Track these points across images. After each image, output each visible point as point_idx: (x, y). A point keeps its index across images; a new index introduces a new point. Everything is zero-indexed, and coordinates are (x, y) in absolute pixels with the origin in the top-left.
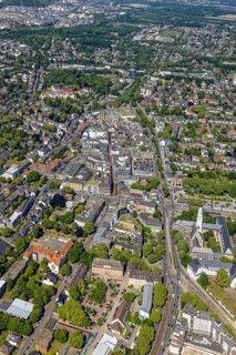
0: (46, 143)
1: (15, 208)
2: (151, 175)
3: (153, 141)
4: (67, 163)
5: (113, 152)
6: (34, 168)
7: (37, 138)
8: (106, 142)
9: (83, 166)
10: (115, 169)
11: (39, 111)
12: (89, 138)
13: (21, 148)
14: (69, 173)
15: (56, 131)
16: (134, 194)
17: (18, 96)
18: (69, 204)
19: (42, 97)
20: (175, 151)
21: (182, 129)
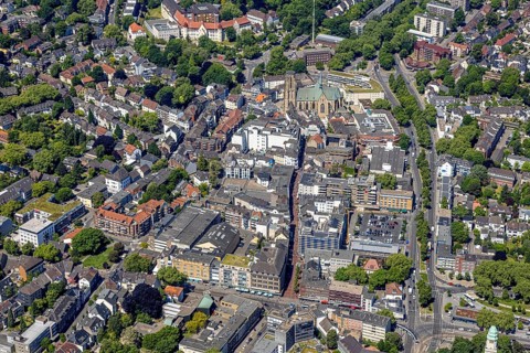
0: (129, 161)
1: (39, 312)
2: (394, 250)
4: (176, 212)
5: (302, 189)
6: (91, 222)
7: (108, 146)
8: (289, 161)
9: (218, 220)
10: (302, 230)
11: (121, 75)
12: (246, 151)
13: (64, 171)
14: (179, 236)
15: (159, 129)
16: (338, 295)
17: (65, 32)
18: (172, 310)
19: (132, 35)
20: (475, 192)
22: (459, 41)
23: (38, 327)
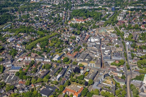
0: (71, 45)
1: (59, 73)
2: (121, 59)
3: (123, 43)
4: (80, 53)
5: (102, 48)
6: (66, 56)
7: (67, 42)
8: (99, 43)
9: (88, 55)
10: (103, 56)
11: (68, 30)
12: (91, 42)
13: (60, 47)
14: (81, 58)
15: (75, 39)
16: (112, 68)
17: (58, 23)
18: (82, 72)
19: (69, 23)
20: (134, 47)
21: (138, 36)
22: (126, 20)
23: (59, 76)
